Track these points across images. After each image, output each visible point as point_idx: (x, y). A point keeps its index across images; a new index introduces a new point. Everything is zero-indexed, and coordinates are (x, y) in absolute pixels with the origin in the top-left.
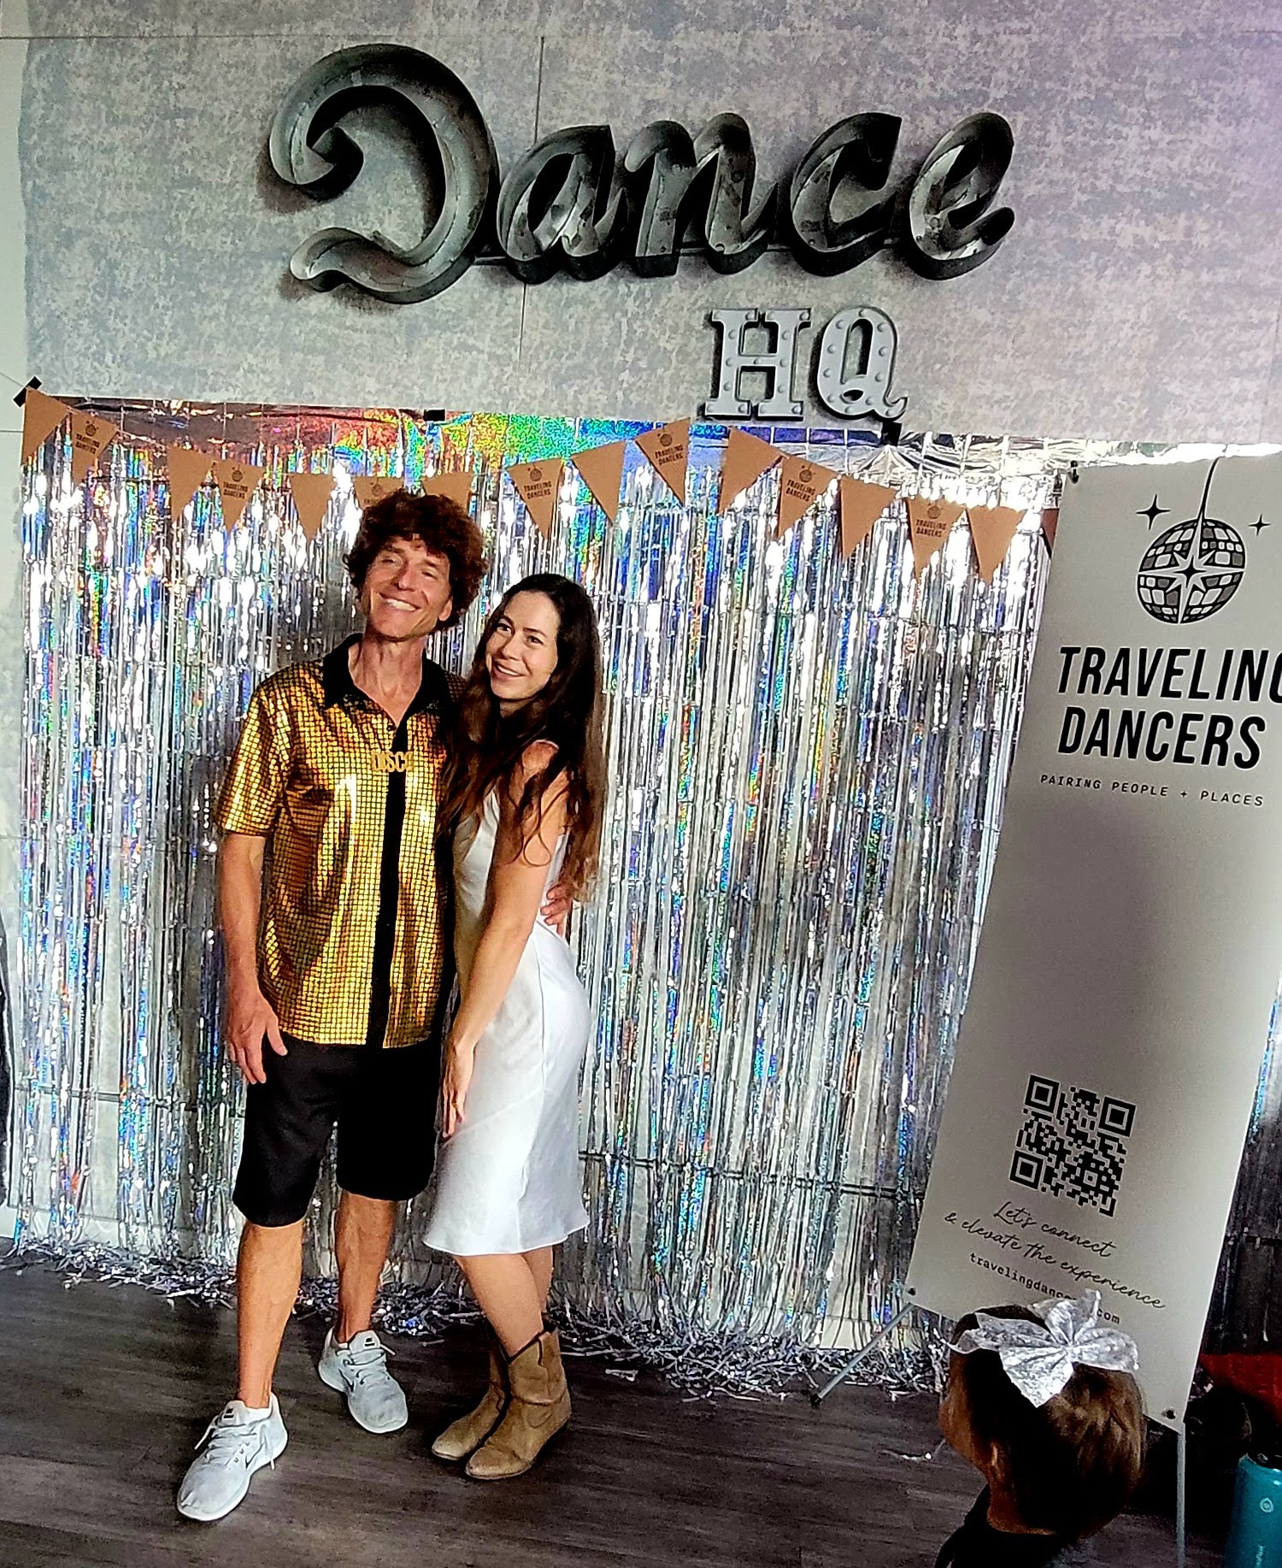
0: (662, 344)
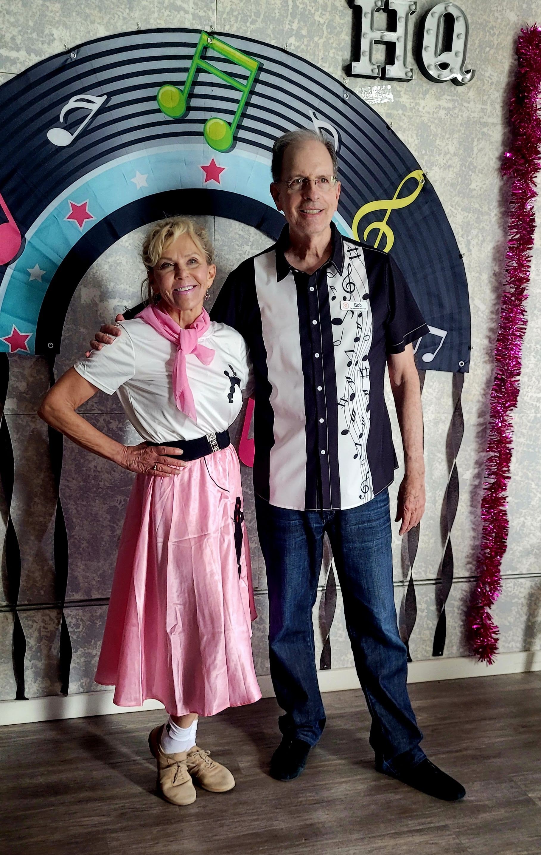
0: (317, 18)
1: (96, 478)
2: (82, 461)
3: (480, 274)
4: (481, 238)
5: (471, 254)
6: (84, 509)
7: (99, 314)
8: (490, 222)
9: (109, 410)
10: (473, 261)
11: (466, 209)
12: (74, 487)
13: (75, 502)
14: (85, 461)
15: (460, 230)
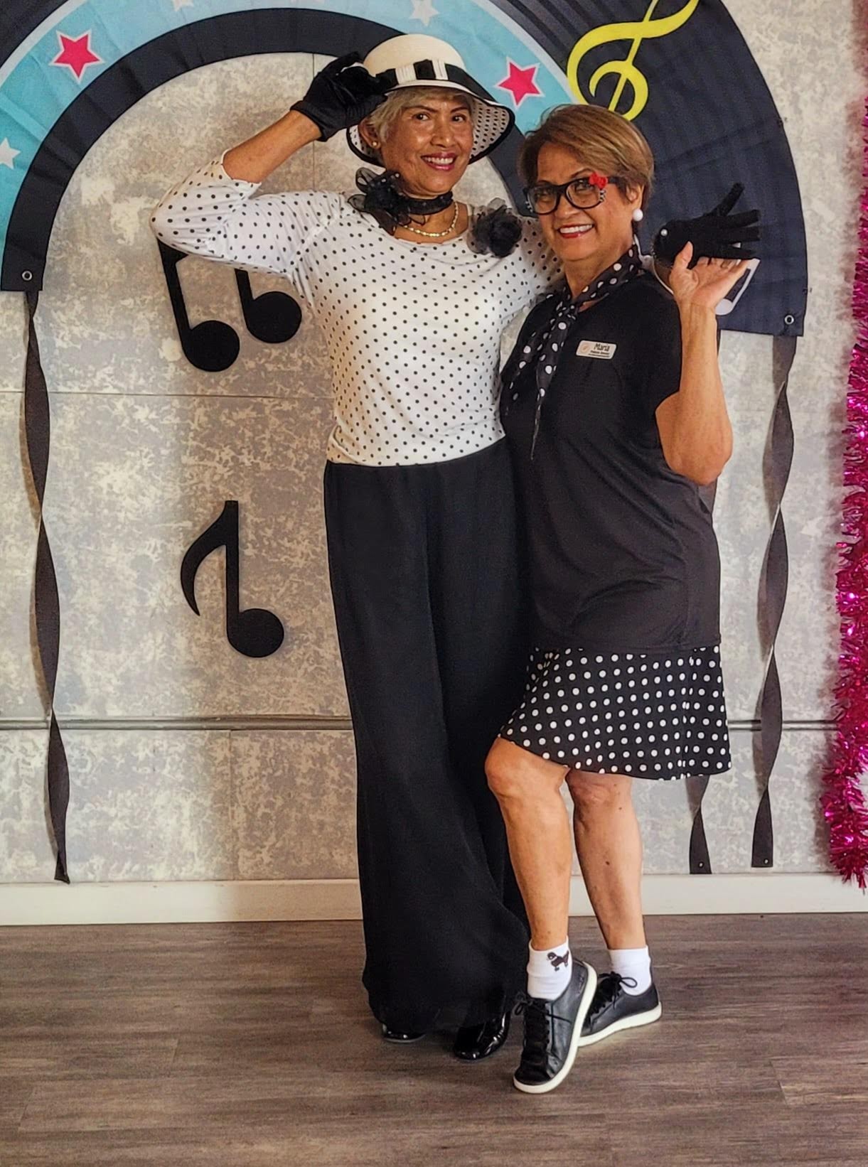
1: (111, 506)
2: (86, 475)
3: (821, 155)
4: (819, 89)
5: (802, 118)
6: (91, 558)
7: (112, 223)
8: (837, 59)
9: (132, 387)
10: (806, 130)
11: (789, 37)
12: (74, 521)
13: (76, 545)
14: (92, 475)
15: (778, 75)
